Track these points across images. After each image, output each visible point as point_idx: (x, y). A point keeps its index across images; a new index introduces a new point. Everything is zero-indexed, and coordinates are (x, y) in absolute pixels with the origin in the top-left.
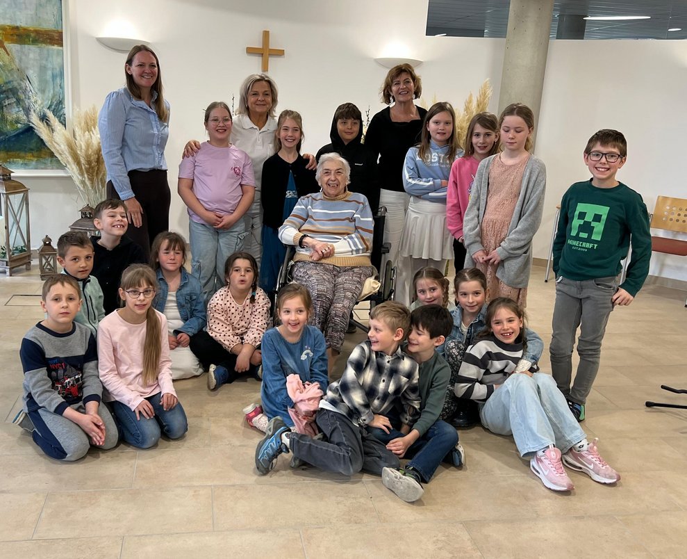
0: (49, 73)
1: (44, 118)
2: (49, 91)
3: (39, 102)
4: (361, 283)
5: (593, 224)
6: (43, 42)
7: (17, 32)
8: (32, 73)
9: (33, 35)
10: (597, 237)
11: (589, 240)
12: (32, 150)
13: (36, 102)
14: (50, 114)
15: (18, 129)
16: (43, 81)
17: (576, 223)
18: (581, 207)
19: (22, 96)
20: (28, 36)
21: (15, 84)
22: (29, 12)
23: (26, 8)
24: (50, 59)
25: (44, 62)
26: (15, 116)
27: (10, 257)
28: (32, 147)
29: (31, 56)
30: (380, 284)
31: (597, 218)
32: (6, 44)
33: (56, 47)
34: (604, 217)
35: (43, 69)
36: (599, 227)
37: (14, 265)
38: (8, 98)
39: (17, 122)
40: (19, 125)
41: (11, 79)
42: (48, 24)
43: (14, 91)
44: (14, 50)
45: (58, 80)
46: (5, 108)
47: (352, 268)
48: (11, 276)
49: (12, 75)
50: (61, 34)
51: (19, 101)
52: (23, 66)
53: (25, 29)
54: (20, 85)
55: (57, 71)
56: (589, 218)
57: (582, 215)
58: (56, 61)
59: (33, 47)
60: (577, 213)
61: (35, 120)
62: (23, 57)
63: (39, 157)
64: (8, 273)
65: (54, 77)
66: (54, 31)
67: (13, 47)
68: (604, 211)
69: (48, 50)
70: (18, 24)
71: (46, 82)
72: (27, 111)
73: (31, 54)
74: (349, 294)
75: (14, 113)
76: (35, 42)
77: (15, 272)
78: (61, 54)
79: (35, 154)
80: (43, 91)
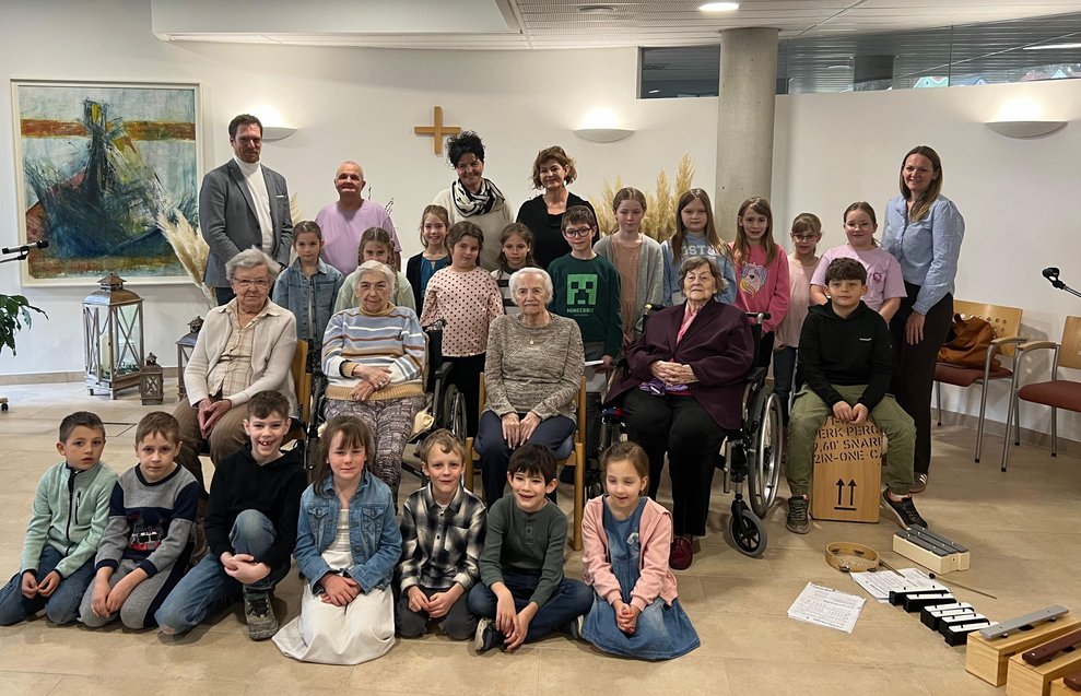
0: (180, 169)
1: (173, 220)
2: (180, 189)
3: (169, 201)
4: (412, 420)
5: (588, 291)
6: (173, 136)
7: (145, 127)
8: (161, 171)
9: (162, 129)
10: (592, 302)
11: (587, 306)
12: (159, 254)
13: (165, 201)
14: (179, 215)
15: (144, 232)
16: (172, 178)
17: (571, 293)
18: (571, 278)
19: (150, 196)
20: (157, 131)
21: (142, 183)
22: (158, 106)
23: (155, 102)
24: (181, 154)
25: (174, 158)
26: (141, 218)
27: (114, 378)
28: (159, 251)
29: (160, 152)
30: (433, 419)
31: (589, 285)
32: (133, 141)
33: (187, 141)
34: (595, 284)
35: (173, 165)
36: (592, 293)
37: (119, 386)
38: (135, 199)
39: (144, 224)
40: (146, 228)
41: (138, 178)
42: (179, 117)
43: (141, 191)
44: (141, 147)
45: (190, 177)
46: (131, 211)
47: (400, 399)
48: (115, 399)
49: (139, 174)
50: (193, 126)
51: (146, 202)
52: (151, 163)
53: (153, 124)
54: (147, 184)
55: (189, 167)
56: (583, 286)
57: (575, 285)
58: (188, 156)
59: (162, 143)
60: (569, 283)
61: (162, 221)
62: (152, 154)
63: (167, 262)
64: (112, 396)
65: (185, 173)
66: (185, 124)
67: (139, 144)
68: (593, 278)
69: (179, 145)
70: (146, 119)
71: (177, 179)
72: (155, 212)
73: (161, 149)
74: (397, 435)
75: (141, 215)
76: (164, 136)
77: (121, 395)
78: (192, 148)
79: (163, 259)
80: (173, 190)
